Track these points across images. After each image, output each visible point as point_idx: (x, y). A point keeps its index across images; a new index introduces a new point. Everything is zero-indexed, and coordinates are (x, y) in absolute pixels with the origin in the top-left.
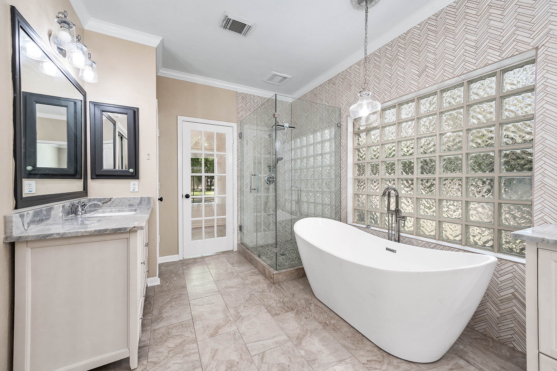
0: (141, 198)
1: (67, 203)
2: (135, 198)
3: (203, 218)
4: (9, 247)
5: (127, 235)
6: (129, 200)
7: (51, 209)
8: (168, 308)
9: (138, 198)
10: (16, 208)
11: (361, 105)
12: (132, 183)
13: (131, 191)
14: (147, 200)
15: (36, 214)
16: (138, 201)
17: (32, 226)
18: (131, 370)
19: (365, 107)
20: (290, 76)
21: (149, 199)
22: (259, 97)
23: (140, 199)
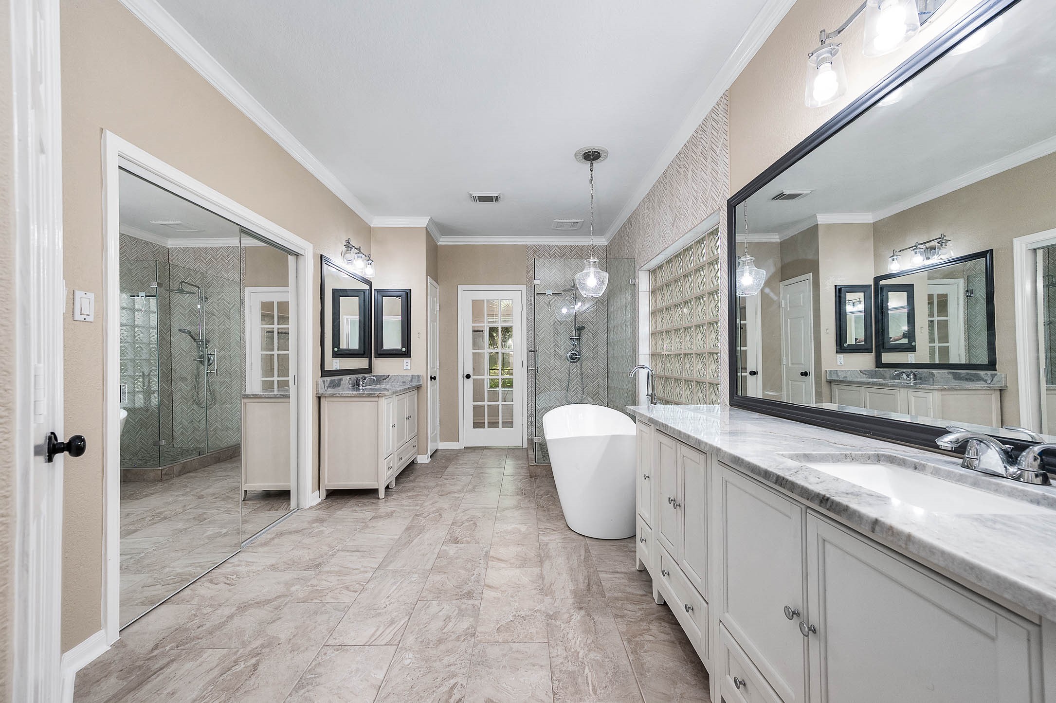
0: (412, 375)
1: (354, 377)
2: (407, 376)
3: (486, 403)
4: (318, 399)
5: (376, 399)
6: (403, 376)
7: (341, 380)
8: (423, 477)
9: (409, 375)
10: (321, 377)
11: (587, 275)
12: (406, 360)
13: (405, 369)
14: (417, 378)
15: (332, 381)
16: (410, 379)
17: (329, 389)
18: (379, 499)
19: (592, 275)
20: (580, 220)
21: (418, 376)
22: (557, 247)
23: (411, 377)
